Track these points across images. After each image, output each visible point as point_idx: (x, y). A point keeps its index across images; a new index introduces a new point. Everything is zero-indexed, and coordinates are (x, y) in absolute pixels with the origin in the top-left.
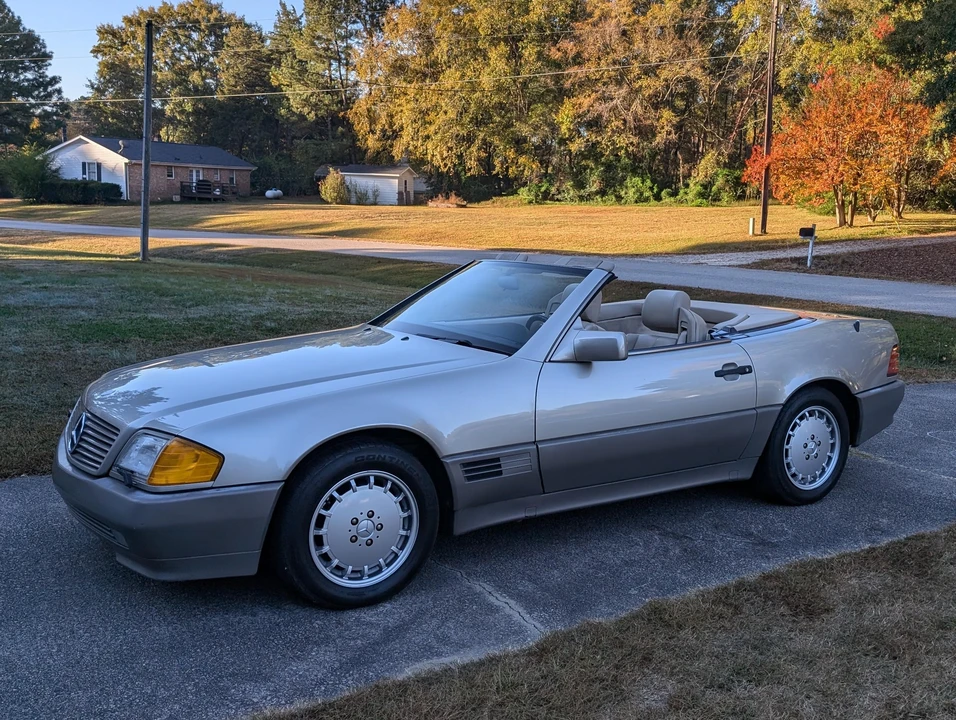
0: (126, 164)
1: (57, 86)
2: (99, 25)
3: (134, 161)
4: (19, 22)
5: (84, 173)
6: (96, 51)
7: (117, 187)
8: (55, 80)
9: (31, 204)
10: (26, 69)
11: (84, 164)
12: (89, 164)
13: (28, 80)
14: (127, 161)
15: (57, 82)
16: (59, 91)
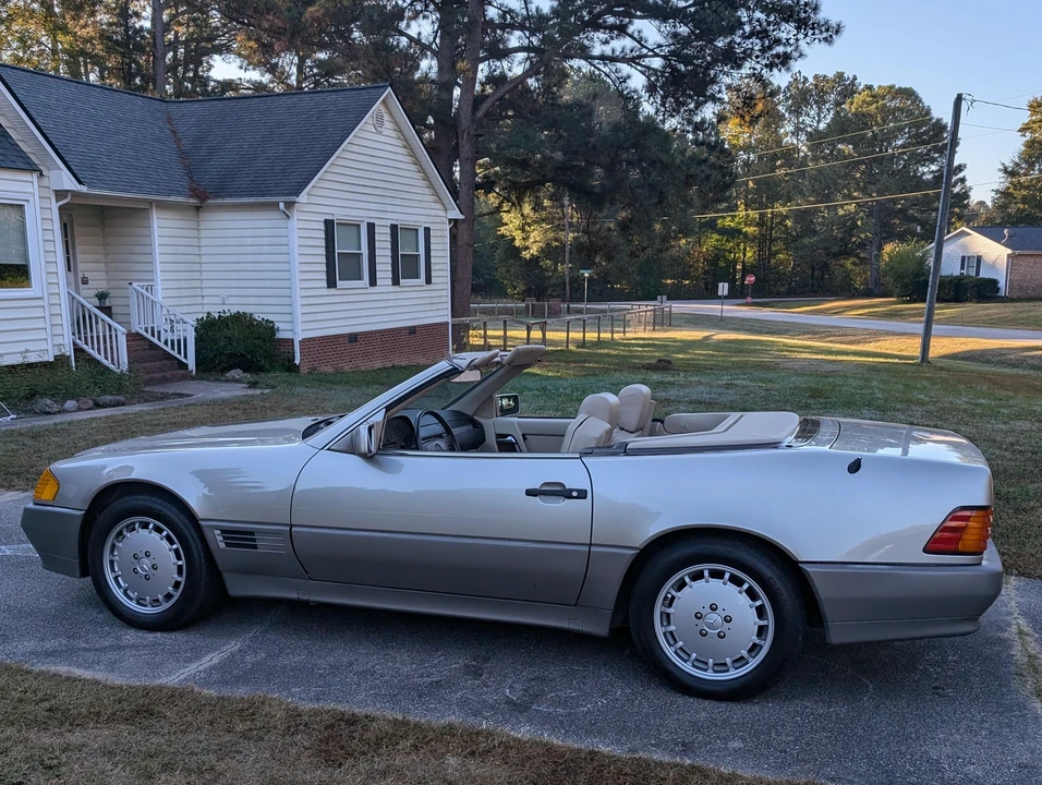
0: (1009, 255)
1: (961, 175)
2: (1031, 99)
3: (1017, 252)
4: (928, 112)
5: (962, 268)
6: (1023, 130)
7: (993, 283)
8: (960, 168)
9: (904, 302)
10: (933, 161)
11: (963, 258)
12: (969, 257)
13: (932, 172)
14: (1010, 251)
15: (961, 171)
16: (963, 180)
